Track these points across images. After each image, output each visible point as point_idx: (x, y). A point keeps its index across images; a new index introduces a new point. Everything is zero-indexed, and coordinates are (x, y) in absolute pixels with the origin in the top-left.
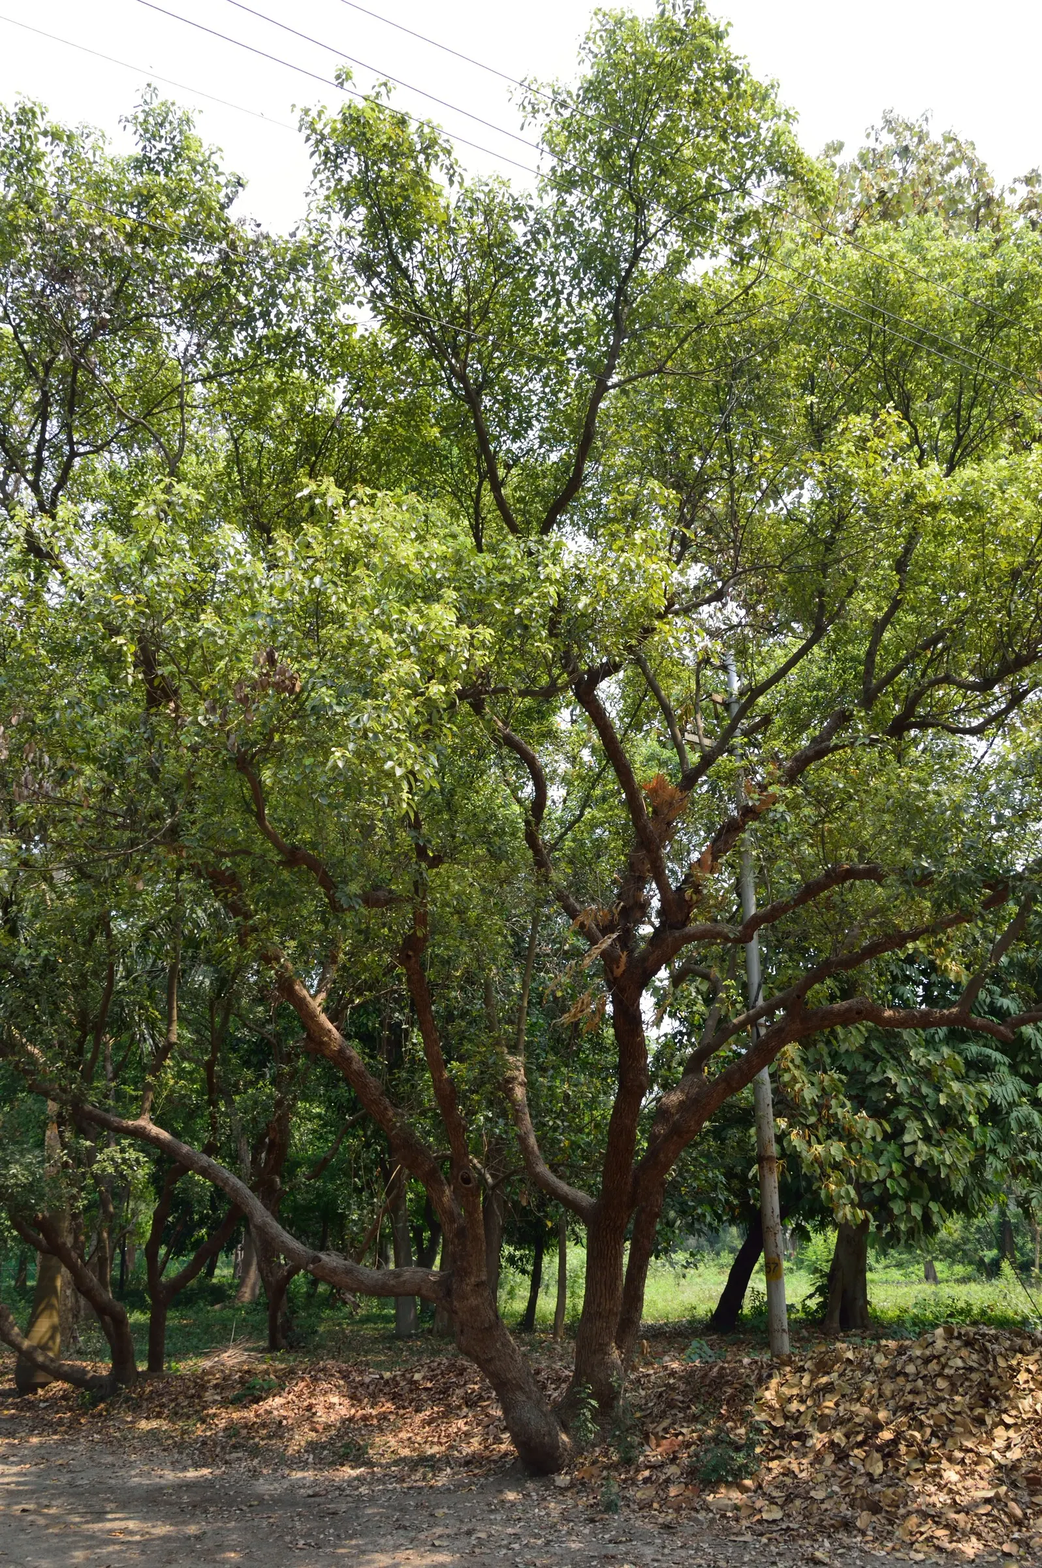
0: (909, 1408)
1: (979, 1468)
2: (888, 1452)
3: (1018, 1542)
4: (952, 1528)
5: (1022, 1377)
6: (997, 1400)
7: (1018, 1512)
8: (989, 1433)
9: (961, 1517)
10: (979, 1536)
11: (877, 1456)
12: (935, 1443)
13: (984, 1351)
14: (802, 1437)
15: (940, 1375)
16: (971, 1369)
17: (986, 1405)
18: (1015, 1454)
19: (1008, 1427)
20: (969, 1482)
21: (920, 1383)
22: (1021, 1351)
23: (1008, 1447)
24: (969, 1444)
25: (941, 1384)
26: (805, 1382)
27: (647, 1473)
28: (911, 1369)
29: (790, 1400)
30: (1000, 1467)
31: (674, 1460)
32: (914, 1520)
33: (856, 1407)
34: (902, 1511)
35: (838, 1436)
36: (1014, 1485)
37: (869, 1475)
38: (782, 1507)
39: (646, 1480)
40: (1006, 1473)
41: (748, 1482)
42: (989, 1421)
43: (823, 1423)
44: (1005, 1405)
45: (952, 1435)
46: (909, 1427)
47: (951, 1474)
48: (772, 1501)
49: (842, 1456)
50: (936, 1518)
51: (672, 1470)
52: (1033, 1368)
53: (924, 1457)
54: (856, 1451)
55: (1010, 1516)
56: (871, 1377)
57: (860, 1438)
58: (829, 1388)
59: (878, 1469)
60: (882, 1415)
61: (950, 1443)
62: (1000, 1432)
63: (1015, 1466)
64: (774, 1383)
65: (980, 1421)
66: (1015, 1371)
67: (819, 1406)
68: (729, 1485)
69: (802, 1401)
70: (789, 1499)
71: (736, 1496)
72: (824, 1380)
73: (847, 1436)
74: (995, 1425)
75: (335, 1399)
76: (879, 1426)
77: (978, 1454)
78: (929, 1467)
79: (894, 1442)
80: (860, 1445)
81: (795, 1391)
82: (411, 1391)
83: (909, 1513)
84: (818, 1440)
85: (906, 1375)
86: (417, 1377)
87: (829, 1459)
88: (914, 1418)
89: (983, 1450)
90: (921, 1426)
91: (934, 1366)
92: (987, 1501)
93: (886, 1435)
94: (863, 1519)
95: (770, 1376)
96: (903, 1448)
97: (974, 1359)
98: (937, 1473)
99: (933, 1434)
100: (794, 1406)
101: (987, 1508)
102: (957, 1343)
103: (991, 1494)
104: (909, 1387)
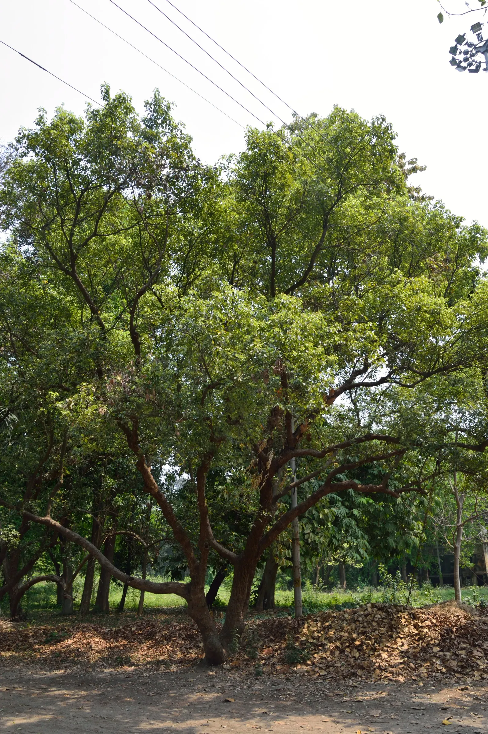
0: (364, 633)
1: (394, 653)
2: (359, 648)
3: (416, 676)
4: (392, 672)
5: (403, 620)
6: (395, 628)
7: (413, 666)
8: (395, 640)
9: (394, 669)
10: (402, 675)
11: (356, 650)
12: (376, 645)
13: (387, 612)
14: (323, 645)
15: (373, 621)
16: (383, 618)
17: (392, 631)
18: (406, 647)
19: (401, 638)
20: (392, 658)
21: (365, 624)
22: (401, 611)
23: (402, 645)
24: (388, 645)
25: (374, 624)
26: (319, 625)
27: (263, 662)
28: (360, 619)
29: (314, 632)
30: (402, 652)
31: (273, 656)
32: (378, 671)
33: (343, 634)
34: (372, 669)
35: (338, 644)
36: (408, 657)
37: (354, 657)
38: (325, 670)
39: (264, 664)
40: (403, 654)
41: (309, 662)
42: (394, 636)
43: (330, 640)
44: (399, 631)
45: (382, 642)
46: (366, 640)
47: (384, 655)
48: (320, 668)
49: (342, 651)
50: (385, 670)
51: (274, 660)
52: (407, 617)
53: (374, 650)
54: (347, 649)
55: (411, 668)
56: (345, 622)
57: (347, 644)
58: (330, 627)
59: (357, 655)
60: (354, 636)
61: (381, 644)
62: (398, 640)
63: (407, 651)
64: (306, 625)
65: (391, 636)
66: (400, 618)
67: (327, 634)
68: (301, 664)
69: (319, 632)
70: (327, 667)
71: (304, 667)
72: (327, 624)
73: (341, 644)
74: (397, 638)
75: (97, 640)
76: (354, 640)
77: (392, 648)
78: (376, 654)
79: (361, 645)
80: (348, 647)
81: (315, 629)
82: (133, 635)
83: (375, 669)
84: (331, 646)
85: (359, 621)
86: (133, 629)
87: (337, 653)
88: (367, 636)
89: (394, 646)
90: (370, 639)
91: (369, 618)
92: (401, 663)
93: (357, 643)
94: (360, 672)
95: (303, 624)
96: (365, 647)
97: (384, 615)
98: (380, 655)
99: (375, 642)
100: (316, 634)
101: (403, 665)
102: (376, 609)
103: (402, 661)
104: (361, 625)
